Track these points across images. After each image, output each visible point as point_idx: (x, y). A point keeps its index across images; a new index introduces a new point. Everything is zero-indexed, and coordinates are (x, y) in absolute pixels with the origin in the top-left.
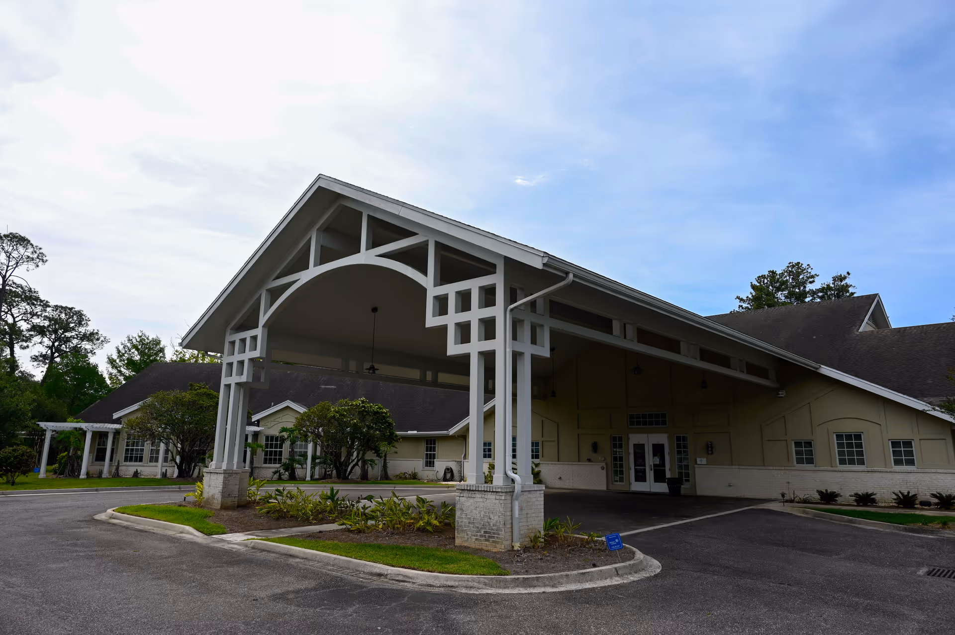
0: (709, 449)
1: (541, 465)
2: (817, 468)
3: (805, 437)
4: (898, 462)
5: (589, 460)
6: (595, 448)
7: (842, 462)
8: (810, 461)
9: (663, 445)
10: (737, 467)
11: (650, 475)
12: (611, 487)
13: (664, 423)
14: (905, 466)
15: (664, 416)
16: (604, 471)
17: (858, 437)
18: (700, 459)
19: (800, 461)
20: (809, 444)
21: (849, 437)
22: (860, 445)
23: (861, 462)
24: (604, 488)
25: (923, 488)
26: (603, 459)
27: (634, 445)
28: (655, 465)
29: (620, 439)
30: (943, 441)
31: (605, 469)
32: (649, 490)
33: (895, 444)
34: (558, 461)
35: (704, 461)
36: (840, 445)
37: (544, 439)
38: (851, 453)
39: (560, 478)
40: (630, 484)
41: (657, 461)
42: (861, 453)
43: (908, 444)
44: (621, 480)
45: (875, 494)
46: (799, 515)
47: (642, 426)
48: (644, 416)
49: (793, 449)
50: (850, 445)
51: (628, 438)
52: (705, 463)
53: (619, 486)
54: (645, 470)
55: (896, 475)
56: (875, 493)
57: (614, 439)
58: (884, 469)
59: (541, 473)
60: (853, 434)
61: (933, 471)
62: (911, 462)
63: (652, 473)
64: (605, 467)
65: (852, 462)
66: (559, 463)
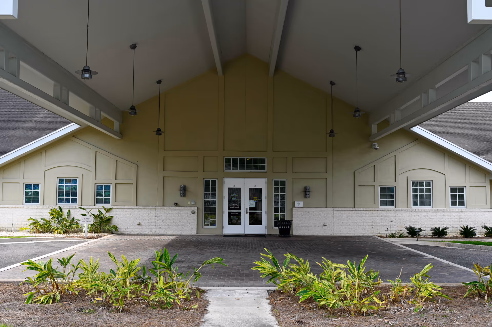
0: (306, 192)
1: (113, 210)
2: (397, 209)
3: (389, 183)
4: (453, 203)
5: (176, 204)
6: (184, 191)
7: (415, 204)
8: (392, 203)
9: (260, 189)
10: (332, 209)
11: (245, 218)
12: (203, 231)
13: (263, 168)
14: (458, 207)
15: (263, 161)
16: (195, 215)
17: (428, 184)
18: (298, 202)
19: (383, 203)
20: (391, 189)
21: (421, 184)
22: (429, 191)
23: (429, 204)
24: (194, 232)
25: (470, 222)
26: (193, 203)
27: (230, 189)
28: (250, 209)
29: (214, 182)
30: (485, 188)
31: (196, 213)
32: (243, 233)
33: (453, 190)
34: (136, 206)
35: (301, 204)
36: (415, 191)
37: (117, 182)
38: (422, 197)
39: (139, 224)
40: (223, 227)
41: (253, 204)
42: (429, 197)
43: (461, 190)
44: (213, 224)
45: (448, 229)
46: (446, 247)
47: (238, 171)
48: (242, 161)
49: (379, 193)
50: (422, 191)
51: (223, 183)
52: (302, 206)
53: (209, 229)
54: (240, 213)
55: (452, 213)
56: (447, 227)
57: (207, 182)
58: (445, 209)
59: (113, 218)
60: (425, 181)
61: (477, 209)
62: (462, 203)
63: (247, 215)
64: (196, 211)
65: (422, 204)
66: (137, 207)
